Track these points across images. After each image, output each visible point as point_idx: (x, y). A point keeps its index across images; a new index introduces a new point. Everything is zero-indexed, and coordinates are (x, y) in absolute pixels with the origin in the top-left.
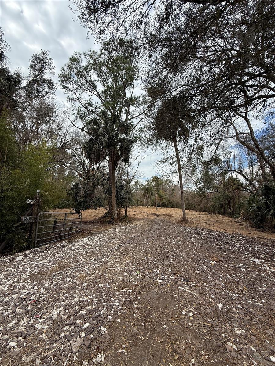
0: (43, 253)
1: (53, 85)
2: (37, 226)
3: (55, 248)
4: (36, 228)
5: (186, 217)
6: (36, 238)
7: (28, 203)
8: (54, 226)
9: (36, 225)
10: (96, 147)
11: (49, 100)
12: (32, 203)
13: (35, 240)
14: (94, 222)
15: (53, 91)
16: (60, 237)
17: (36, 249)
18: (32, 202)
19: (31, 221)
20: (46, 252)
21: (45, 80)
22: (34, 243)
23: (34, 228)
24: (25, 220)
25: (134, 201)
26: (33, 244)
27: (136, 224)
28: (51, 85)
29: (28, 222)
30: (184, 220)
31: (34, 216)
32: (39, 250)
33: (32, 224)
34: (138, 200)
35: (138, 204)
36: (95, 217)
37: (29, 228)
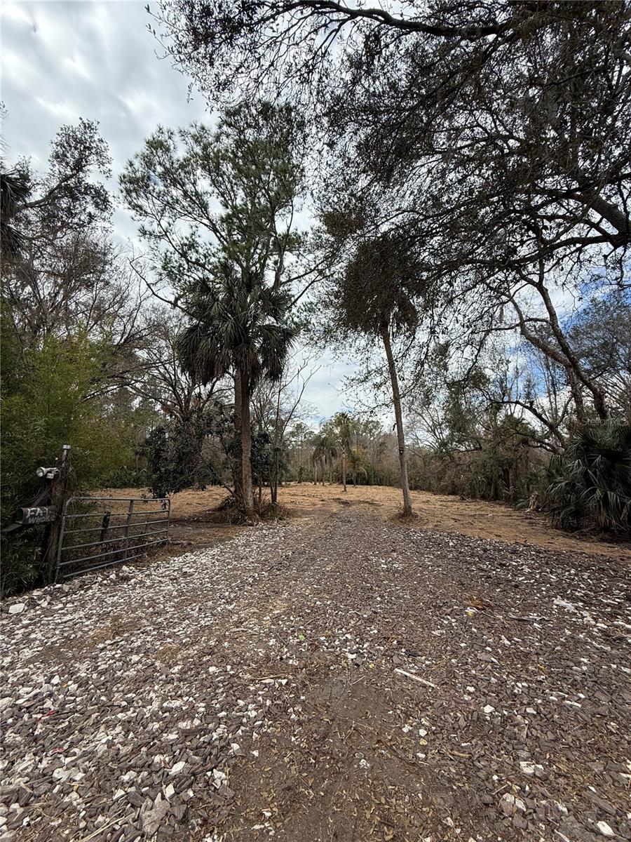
0: (74, 596)
1: (105, 201)
2: (62, 530)
3: (105, 582)
4: (59, 536)
5: (410, 507)
6: (59, 559)
7: (41, 474)
8: (102, 531)
9: (60, 528)
10: (205, 344)
11: (96, 235)
12: (51, 476)
13: (55, 564)
14: (198, 521)
15: (106, 214)
16: (117, 557)
17: (58, 586)
18: (50, 472)
19: (47, 519)
20: (82, 592)
21: (88, 187)
22: (54, 572)
23: (53, 536)
24: (31, 516)
25: (293, 470)
26: (49, 574)
27: (296, 524)
28: (101, 199)
29: (38, 520)
30: (406, 514)
31: (53, 507)
32: (66, 588)
33: (48, 526)
34: (301, 469)
35: (302, 477)
36: (200, 509)
37: (42, 535)
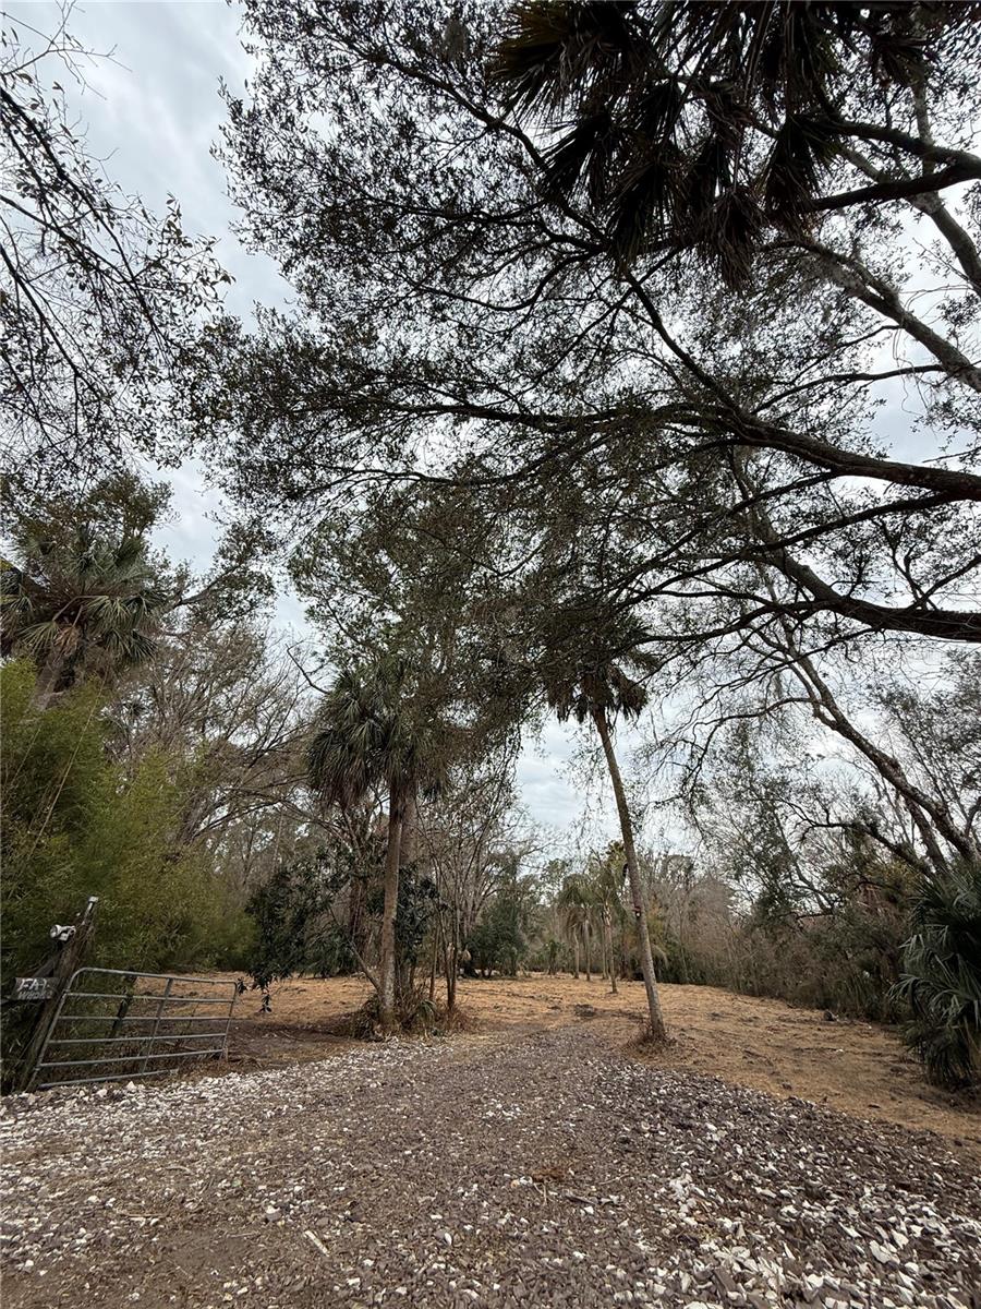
0: (37, 1113)
2: (59, 1012)
3: (86, 1099)
4: (52, 1020)
5: (660, 1023)
6: (42, 1055)
7: (54, 934)
8: (116, 1022)
9: (55, 1011)
10: (336, 753)
12: (64, 937)
13: (35, 1064)
17: (24, 1095)
18: (65, 932)
19: (42, 995)
20: (50, 1109)
22: (30, 1075)
23: (45, 1021)
24: (25, 989)
26: (23, 1079)
29: (31, 996)
30: (653, 1037)
31: (54, 980)
32: (32, 1098)
33: (42, 1005)
34: (554, 946)
35: (550, 964)
37: (28, 1018)
